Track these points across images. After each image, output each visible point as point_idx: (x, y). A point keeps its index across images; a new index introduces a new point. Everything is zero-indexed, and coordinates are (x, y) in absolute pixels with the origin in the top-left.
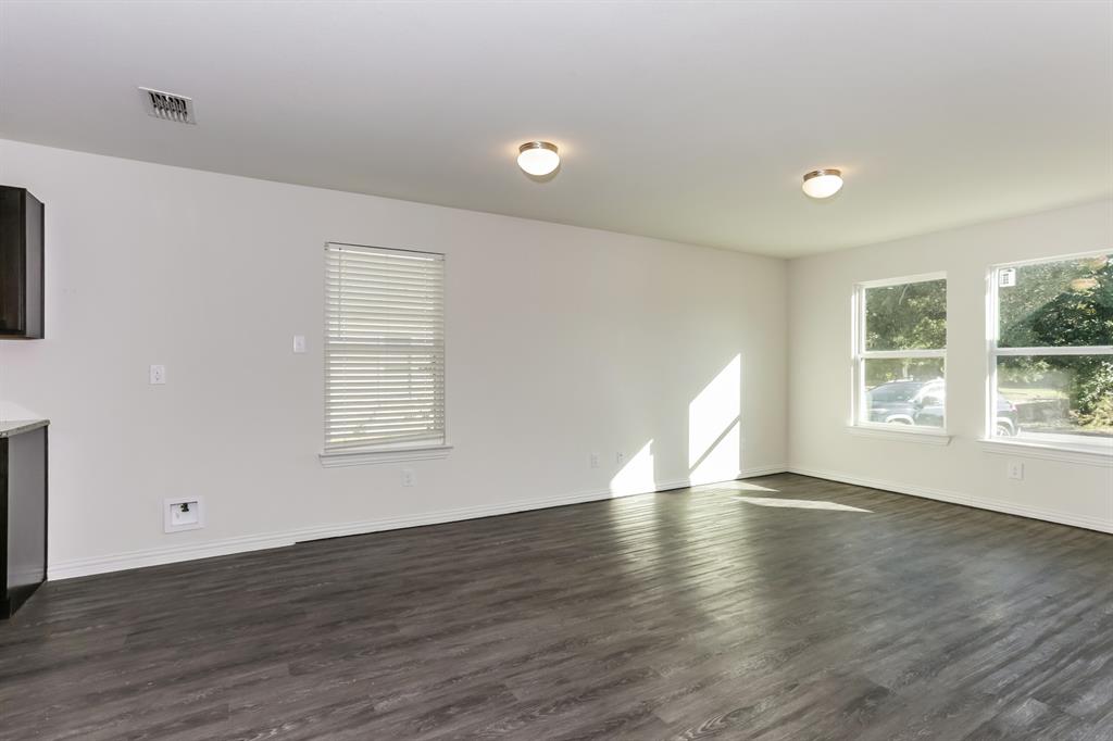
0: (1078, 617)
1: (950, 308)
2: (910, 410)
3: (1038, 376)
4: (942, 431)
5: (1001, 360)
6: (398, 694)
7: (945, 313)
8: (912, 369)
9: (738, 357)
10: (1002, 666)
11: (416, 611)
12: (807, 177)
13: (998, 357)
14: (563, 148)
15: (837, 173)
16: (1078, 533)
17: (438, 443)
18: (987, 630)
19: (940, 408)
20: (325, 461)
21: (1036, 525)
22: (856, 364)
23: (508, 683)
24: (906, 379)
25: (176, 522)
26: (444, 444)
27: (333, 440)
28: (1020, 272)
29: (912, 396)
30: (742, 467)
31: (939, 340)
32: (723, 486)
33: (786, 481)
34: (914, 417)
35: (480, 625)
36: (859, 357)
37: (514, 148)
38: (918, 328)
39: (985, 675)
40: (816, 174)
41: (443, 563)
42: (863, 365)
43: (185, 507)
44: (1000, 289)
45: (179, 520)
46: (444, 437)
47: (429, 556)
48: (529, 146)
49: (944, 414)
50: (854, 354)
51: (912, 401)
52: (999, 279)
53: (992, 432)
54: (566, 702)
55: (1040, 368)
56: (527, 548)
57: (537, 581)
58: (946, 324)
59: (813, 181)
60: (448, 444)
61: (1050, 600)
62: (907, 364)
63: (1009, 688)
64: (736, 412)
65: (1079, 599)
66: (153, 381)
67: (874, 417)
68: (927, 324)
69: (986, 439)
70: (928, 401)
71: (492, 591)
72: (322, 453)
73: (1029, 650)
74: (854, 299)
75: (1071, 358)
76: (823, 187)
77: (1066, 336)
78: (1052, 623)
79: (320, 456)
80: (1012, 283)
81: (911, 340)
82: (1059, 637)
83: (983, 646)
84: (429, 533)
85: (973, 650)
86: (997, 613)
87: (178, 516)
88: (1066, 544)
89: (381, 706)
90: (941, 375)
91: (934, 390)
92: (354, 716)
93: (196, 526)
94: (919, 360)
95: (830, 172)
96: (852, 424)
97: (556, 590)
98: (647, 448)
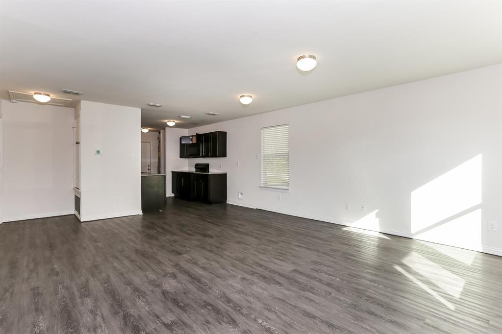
45: (240, 197)
79: (260, 187)
93: (242, 199)
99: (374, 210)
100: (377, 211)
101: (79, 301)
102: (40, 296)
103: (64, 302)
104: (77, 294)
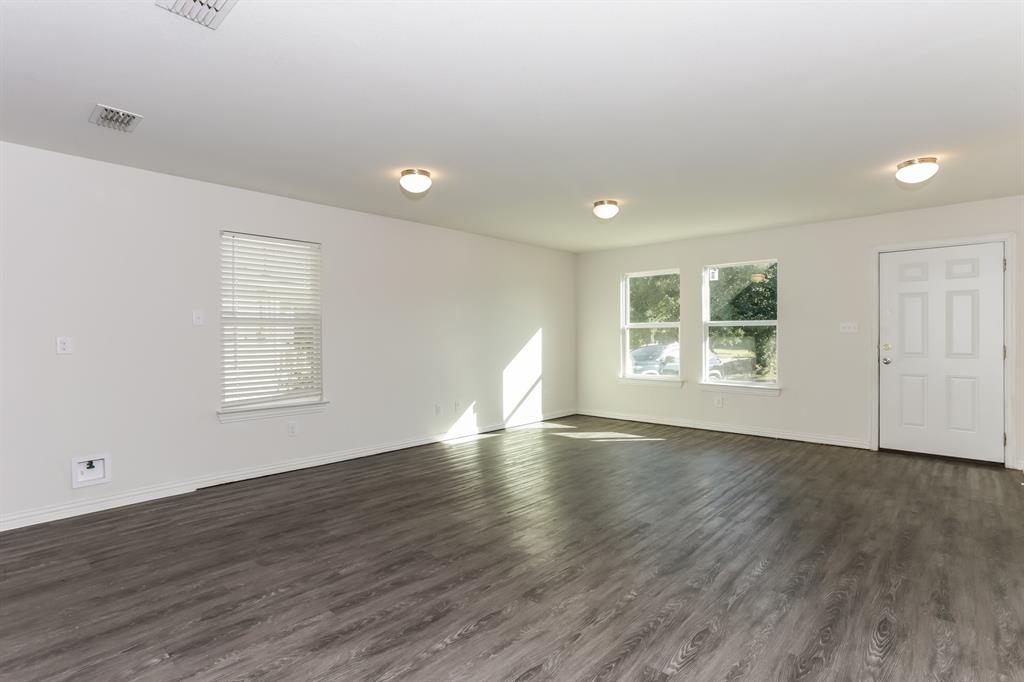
0: (744, 480)
1: (682, 288)
2: (657, 366)
3: (738, 340)
4: (677, 378)
5: (712, 329)
6: (351, 564)
7: (679, 292)
8: (658, 336)
9: (540, 330)
10: (706, 506)
11: (335, 521)
12: (596, 204)
13: (710, 328)
14: (434, 174)
15: (615, 203)
16: (750, 438)
17: (316, 399)
18: (700, 491)
19: (676, 364)
20: (222, 417)
21: (729, 436)
22: (624, 333)
23: (425, 550)
24: (654, 344)
25: (81, 479)
26: (321, 399)
27: (227, 400)
28: (722, 271)
29: (658, 356)
30: (543, 412)
31: (675, 315)
32: (532, 426)
33: (577, 419)
34: (659, 372)
35: (388, 524)
36: (626, 327)
37: (397, 172)
38: (662, 303)
39: (698, 511)
40: (602, 203)
41: (337, 490)
42: (628, 332)
43: (91, 465)
44: (710, 282)
45: (85, 477)
46: (321, 394)
47: (324, 488)
48: (410, 172)
49: (679, 369)
50: (622, 325)
51: (658, 360)
52: (710, 275)
53: (706, 378)
54: (467, 554)
55: (738, 335)
56: (401, 476)
57: (418, 495)
58: (679, 301)
59: (600, 207)
60: (325, 400)
61: (732, 473)
62: (653, 331)
63: (709, 514)
64: (539, 373)
65: (745, 471)
66: (59, 351)
67: (635, 371)
68: (667, 301)
69: (703, 382)
70: (670, 359)
71: (387, 504)
72: (220, 410)
73: (719, 497)
74: (622, 285)
75: (756, 328)
76: (606, 211)
77: (753, 310)
78: (732, 484)
79: (219, 414)
80: (716, 278)
81: (657, 313)
82: (734, 489)
83: (697, 499)
84: (312, 473)
85: (693, 501)
86: (705, 482)
87: (82, 473)
88: (743, 444)
89: (343, 571)
90: (677, 340)
91: (673, 350)
92: (327, 579)
93: (103, 481)
94: (662, 329)
95: (610, 202)
96: (621, 376)
97: (434, 499)
98: (470, 409)
99: (470, 404)
100: (474, 403)
101: (879, 557)
102: (936, 596)
103: (900, 565)
104: (874, 565)
